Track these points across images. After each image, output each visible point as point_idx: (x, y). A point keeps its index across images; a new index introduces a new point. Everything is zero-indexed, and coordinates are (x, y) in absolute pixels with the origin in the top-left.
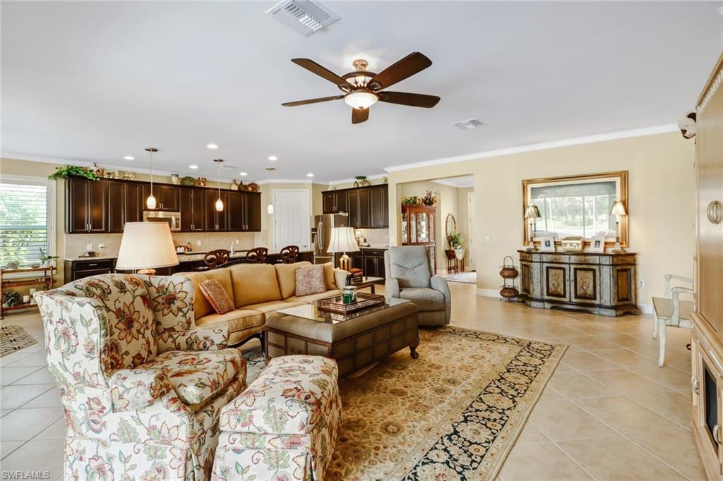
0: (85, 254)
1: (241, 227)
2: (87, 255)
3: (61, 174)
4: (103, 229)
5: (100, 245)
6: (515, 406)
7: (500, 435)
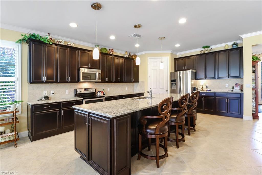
0: (42, 98)
1: (131, 80)
2: (44, 99)
3: (25, 39)
4: (54, 81)
5: (52, 92)
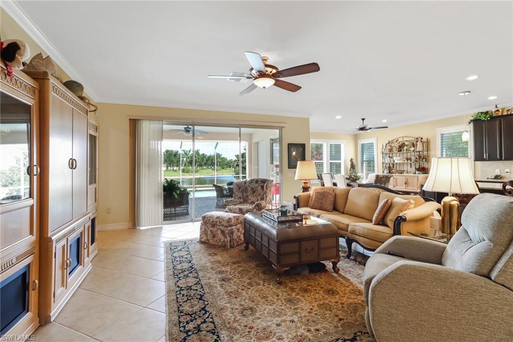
5: (506, 170)
6: (176, 284)
7: (172, 270)
